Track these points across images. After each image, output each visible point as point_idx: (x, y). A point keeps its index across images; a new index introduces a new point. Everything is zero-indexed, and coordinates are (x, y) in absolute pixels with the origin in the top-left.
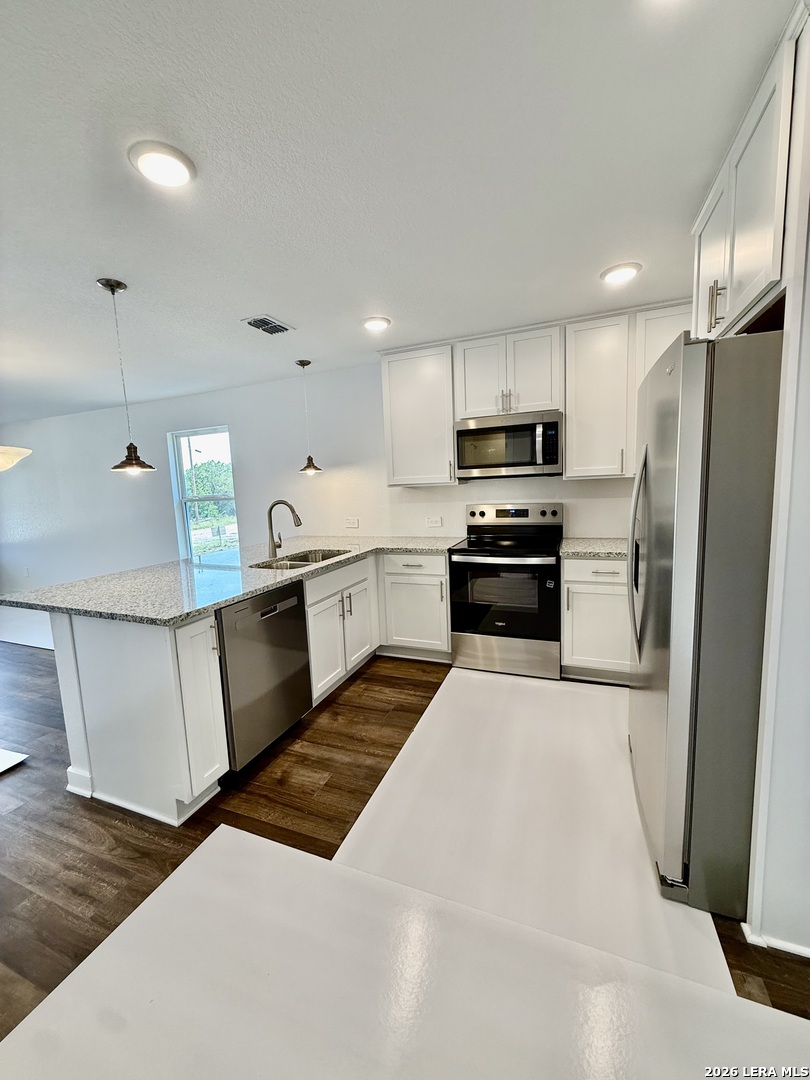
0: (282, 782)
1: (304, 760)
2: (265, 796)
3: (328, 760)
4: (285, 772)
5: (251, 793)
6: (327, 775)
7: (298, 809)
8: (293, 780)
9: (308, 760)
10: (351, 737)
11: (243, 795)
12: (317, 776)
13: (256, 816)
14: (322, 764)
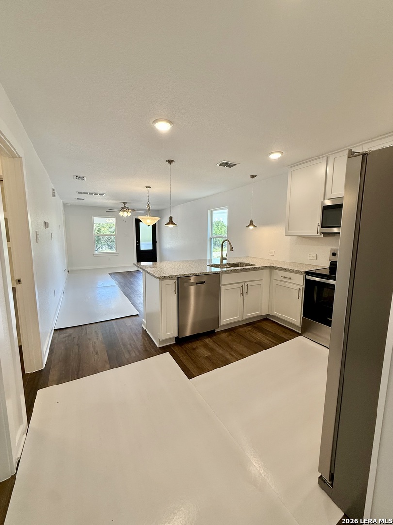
0: (194, 349)
1: (206, 346)
2: (186, 351)
3: (214, 349)
4: (197, 346)
5: (183, 348)
6: (209, 354)
7: (192, 359)
8: (198, 350)
9: (207, 346)
10: (229, 345)
11: (180, 347)
12: (206, 352)
13: (179, 355)
14: (211, 350)
